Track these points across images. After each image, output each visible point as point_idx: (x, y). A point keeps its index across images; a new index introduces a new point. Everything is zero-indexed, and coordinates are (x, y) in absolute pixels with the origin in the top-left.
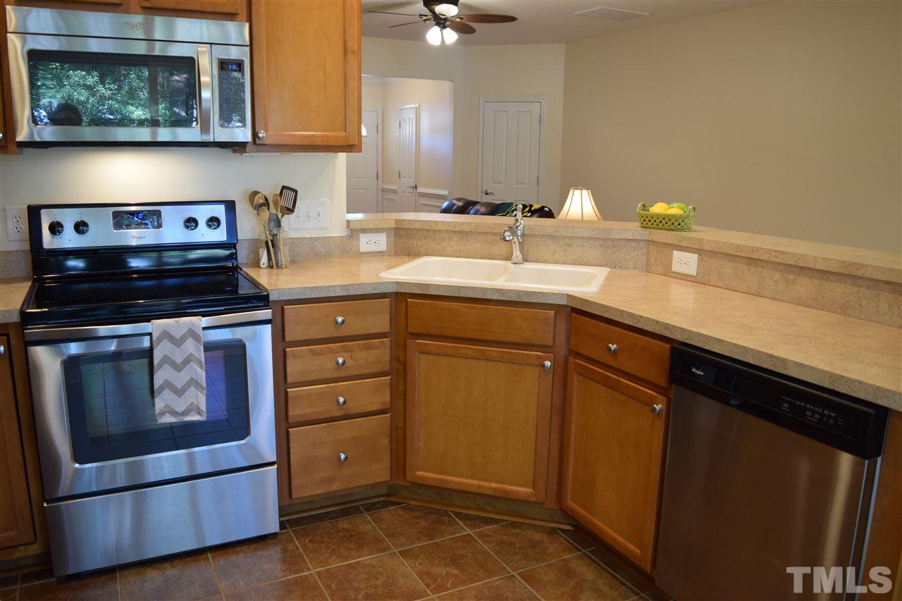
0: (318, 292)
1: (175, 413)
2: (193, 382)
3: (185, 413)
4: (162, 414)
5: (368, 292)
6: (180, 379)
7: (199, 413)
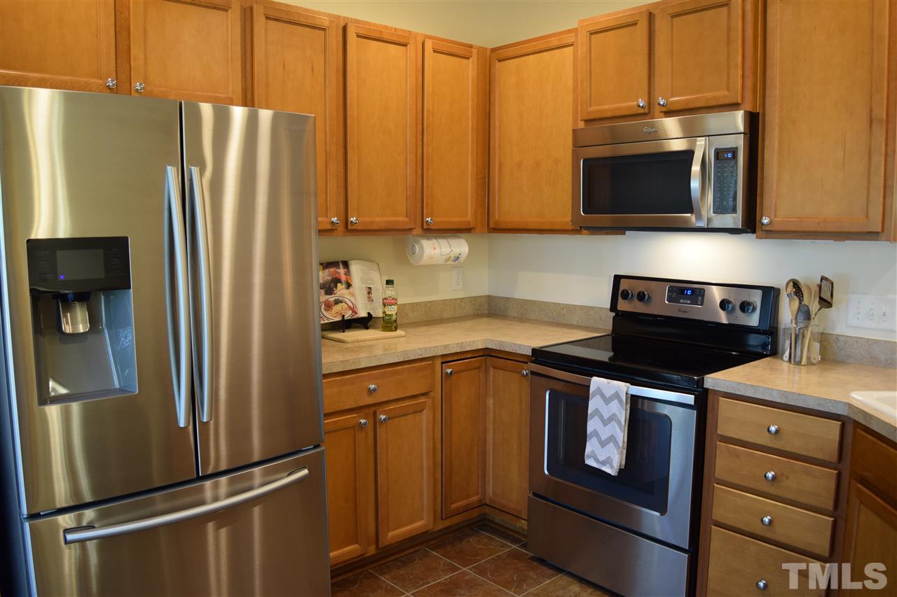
0: (753, 391)
1: (597, 460)
2: (612, 439)
3: (604, 463)
4: (589, 457)
5: (811, 407)
6: (605, 432)
7: (612, 467)
